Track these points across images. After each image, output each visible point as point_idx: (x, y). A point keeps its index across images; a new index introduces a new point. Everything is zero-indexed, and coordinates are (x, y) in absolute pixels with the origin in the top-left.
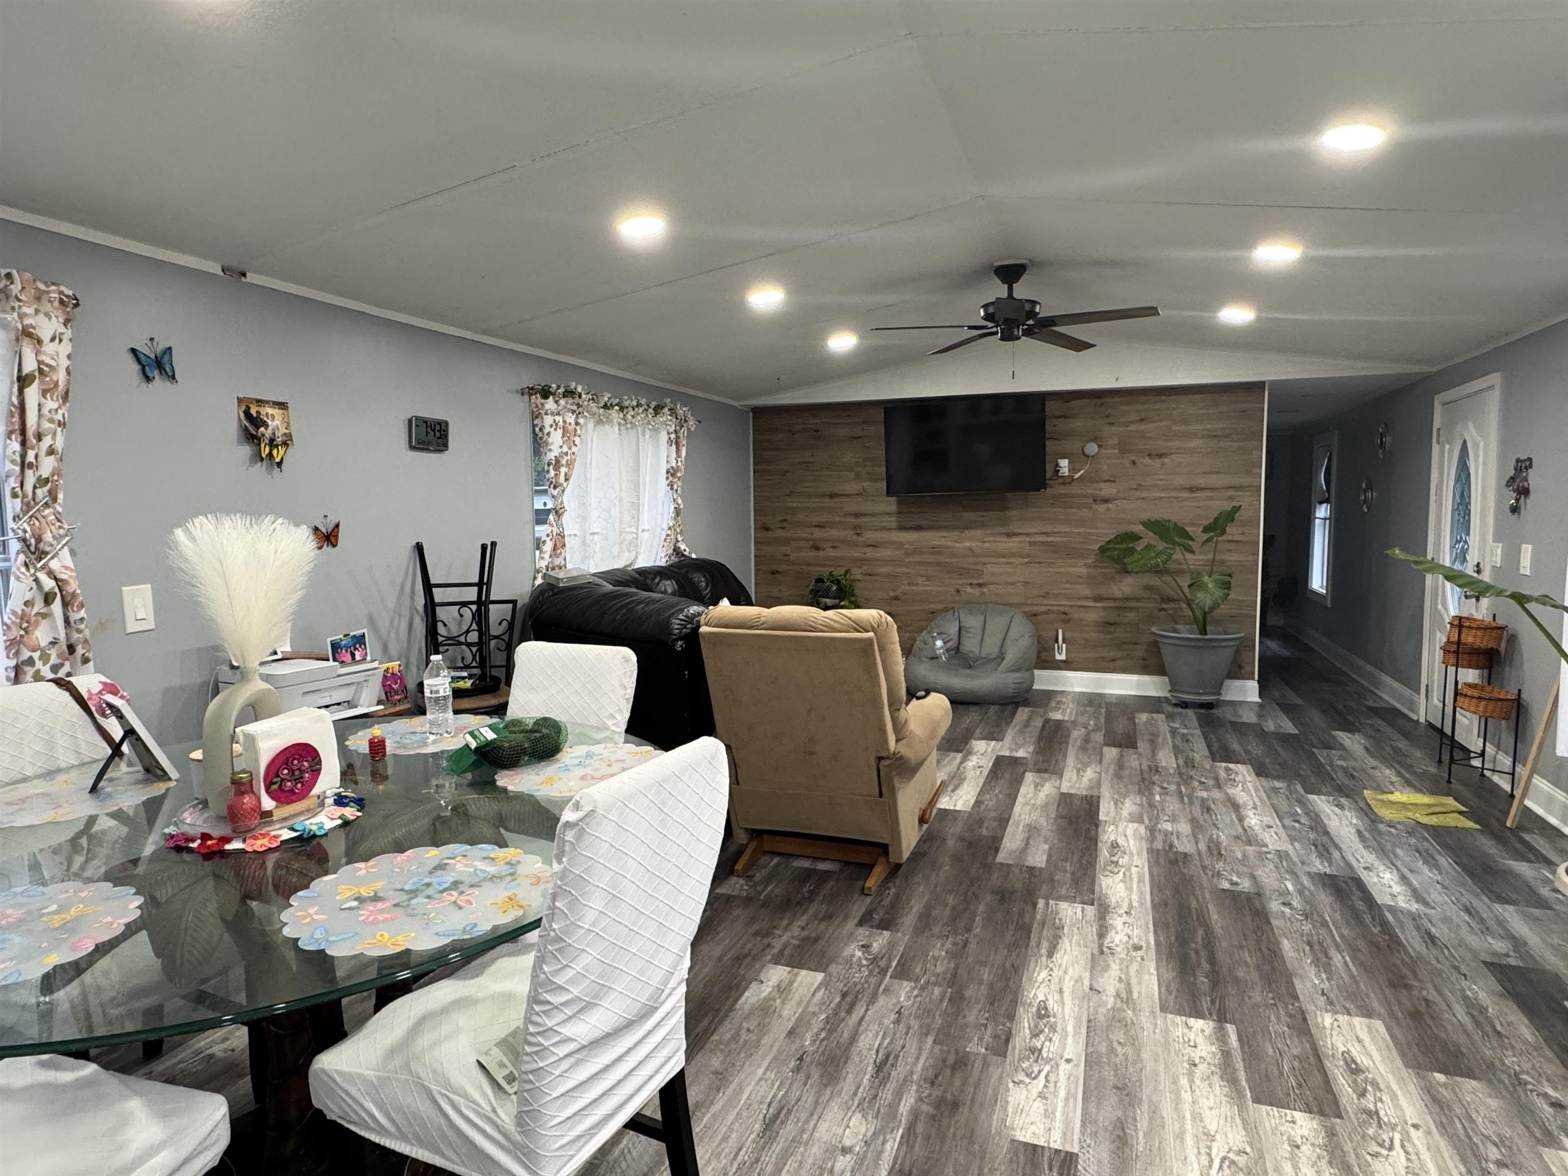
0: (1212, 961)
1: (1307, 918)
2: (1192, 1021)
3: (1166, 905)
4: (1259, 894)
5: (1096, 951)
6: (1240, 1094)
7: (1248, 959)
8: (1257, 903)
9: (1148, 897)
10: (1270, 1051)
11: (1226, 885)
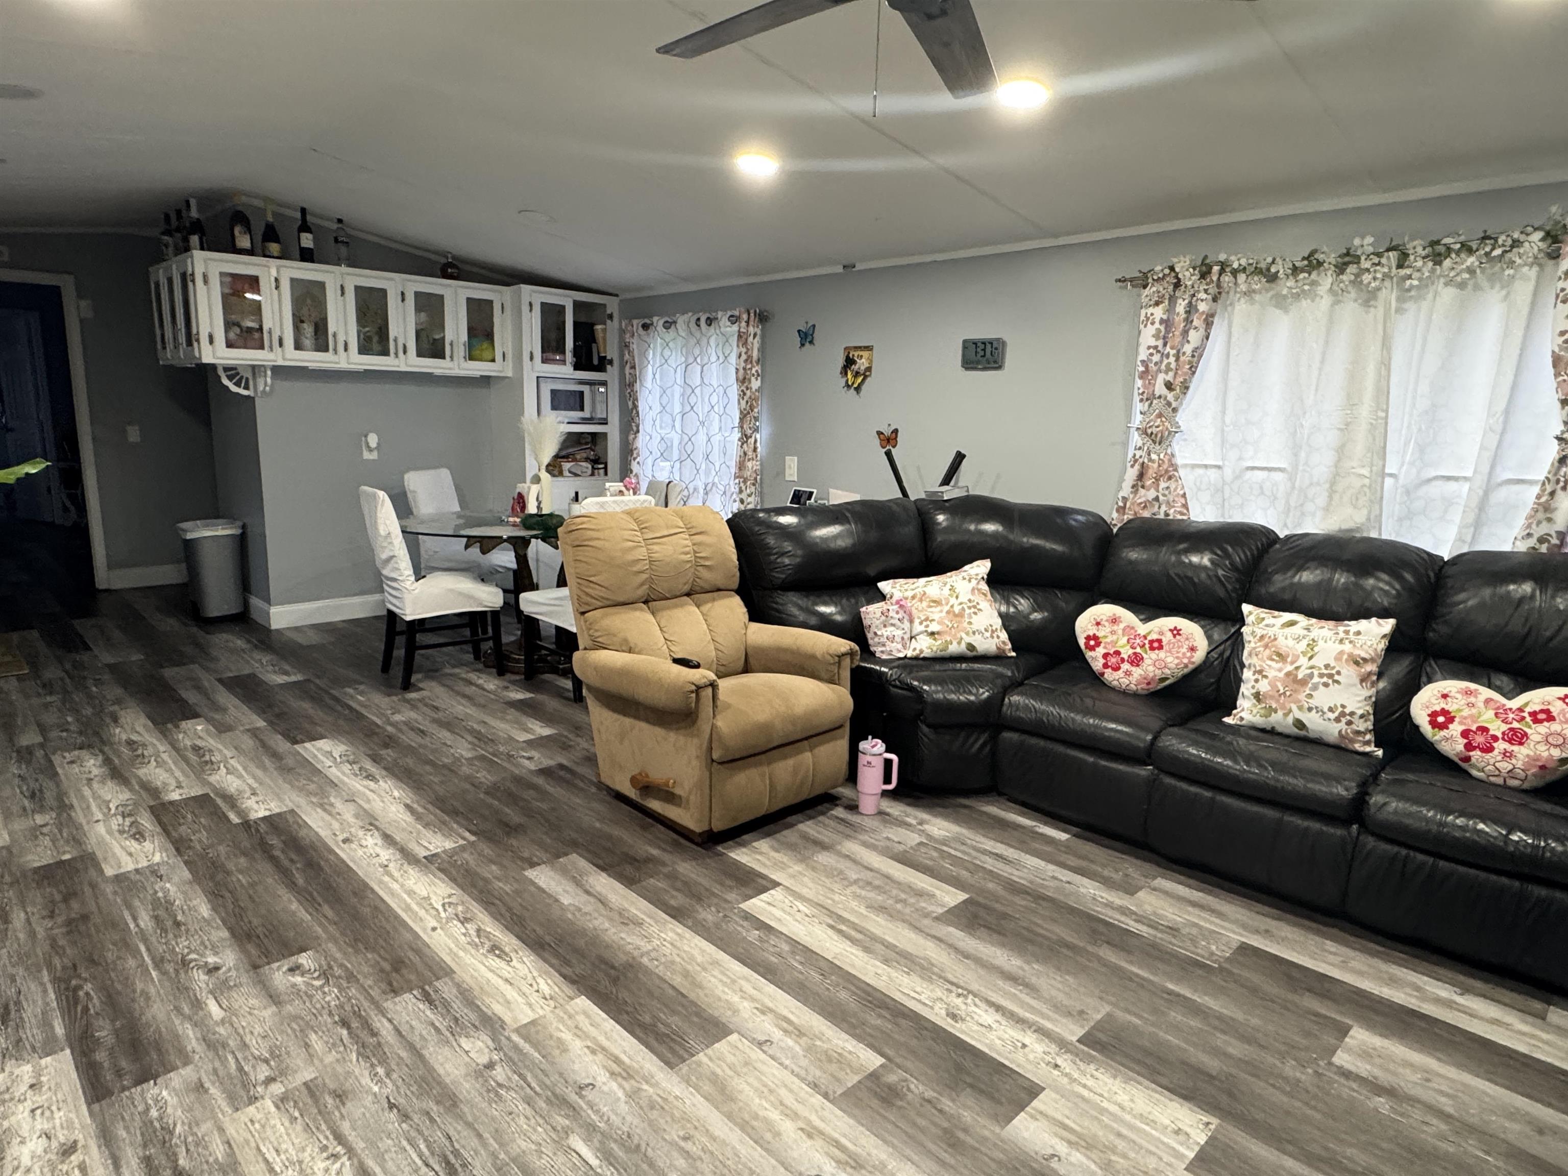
0: (273, 859)
1: (183, 960)
2: (267, 813)
3: (355, 894)
4: (255, 967)
5: (377, 823)
6: (217, 794)
7: (240, 877)
8: (254, 951)
9: (381, 893)
10: (202, 820)
11: (305, 960)
